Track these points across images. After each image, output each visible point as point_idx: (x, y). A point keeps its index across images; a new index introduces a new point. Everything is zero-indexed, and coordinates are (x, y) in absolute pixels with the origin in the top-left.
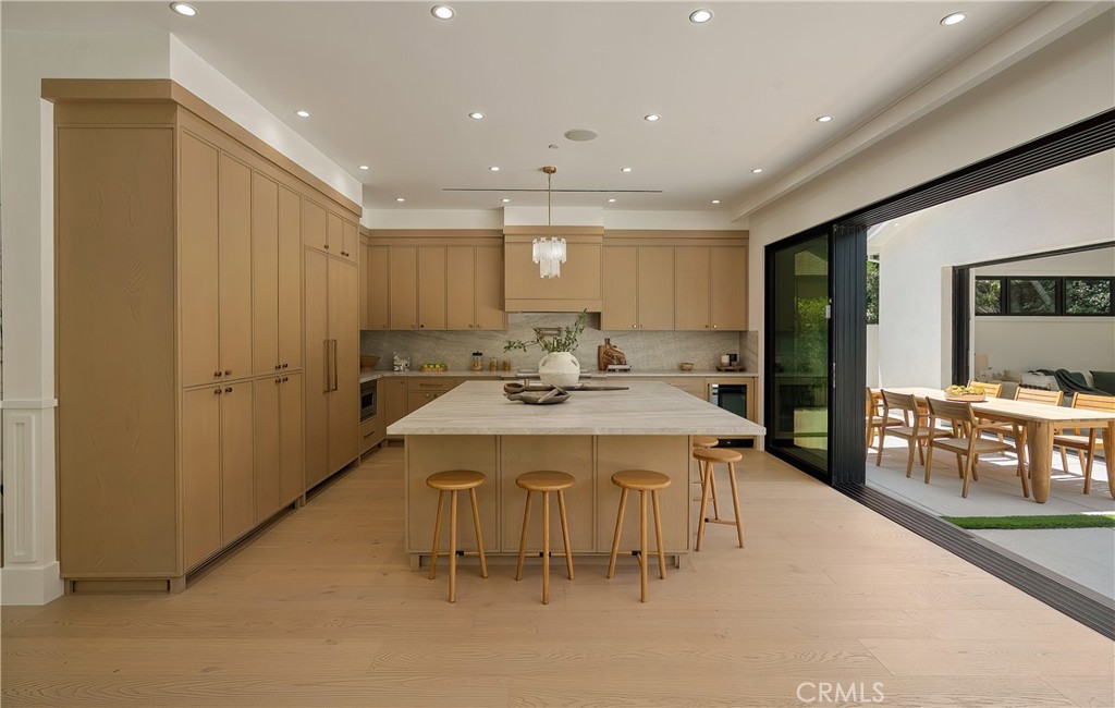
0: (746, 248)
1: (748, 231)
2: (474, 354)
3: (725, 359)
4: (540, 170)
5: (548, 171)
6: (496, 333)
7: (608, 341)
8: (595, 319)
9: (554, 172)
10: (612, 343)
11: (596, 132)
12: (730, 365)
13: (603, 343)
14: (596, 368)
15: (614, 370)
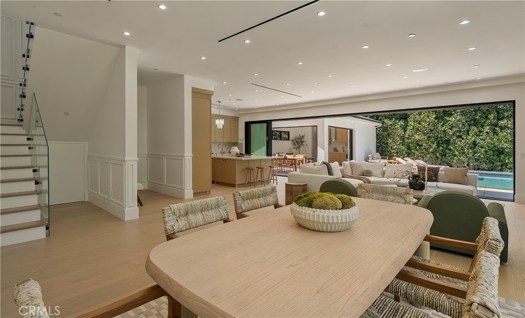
0: (238, 121)
1: (239, 117)
5: (219, 102)
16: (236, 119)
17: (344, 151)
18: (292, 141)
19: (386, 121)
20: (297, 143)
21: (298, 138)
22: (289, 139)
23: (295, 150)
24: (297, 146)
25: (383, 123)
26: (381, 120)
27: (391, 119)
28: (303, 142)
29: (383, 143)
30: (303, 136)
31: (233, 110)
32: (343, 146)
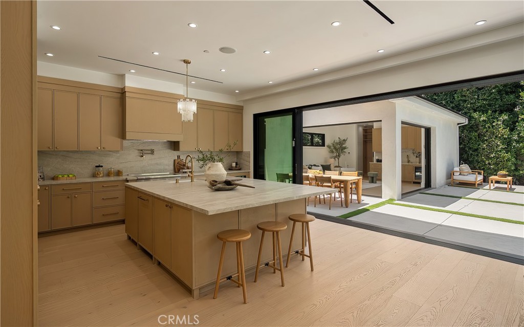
0: (242, 114)
1: (243, 107)
2: (97, 167)
3: (234, 165)
4: (181, 60)
5: (186, 62)
6: (111, 153)
7: (179, 157)
8: (175, 145)
9: (189, 63)
10: (181, 158)
11: (236, 50)
12: (236, 167)
13: (177, 158)
14: (172, 172)
15: (186, 172)
16: (238, 110)
17: (409, 161)
18: (329, 147)
19: (476, 115)
20: (336, 150)
21: (337, 143)
22: (323, 145)
23: (333, 160)
24: (335, 155)
25: (470, 118)
26: (466, 113)
27: (484, 111)
28: (345, 148)
29: (470, 148)
30: (344, 140)
31: (230, 92)
32: (408, 154)
